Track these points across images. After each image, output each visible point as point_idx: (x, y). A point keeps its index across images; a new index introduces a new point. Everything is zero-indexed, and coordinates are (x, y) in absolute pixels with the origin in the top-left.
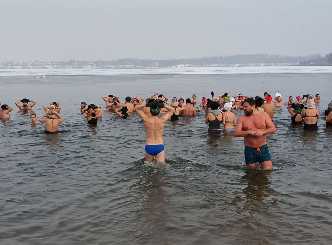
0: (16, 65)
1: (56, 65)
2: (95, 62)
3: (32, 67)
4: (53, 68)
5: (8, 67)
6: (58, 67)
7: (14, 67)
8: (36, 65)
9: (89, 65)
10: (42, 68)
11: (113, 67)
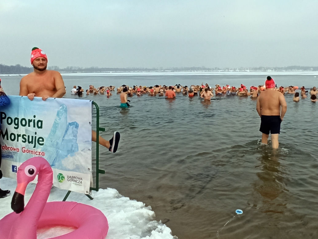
0: (230, 70)
1: (252, 69)
2: (274, 68)
3: (238, 71)
4: (250, 71)
5: (226, 71)
6: (253, 70)
7: (229, 71)
8: (241, 69)
9: (270, 69)
10: (244, 71)
11: (284, 71)
